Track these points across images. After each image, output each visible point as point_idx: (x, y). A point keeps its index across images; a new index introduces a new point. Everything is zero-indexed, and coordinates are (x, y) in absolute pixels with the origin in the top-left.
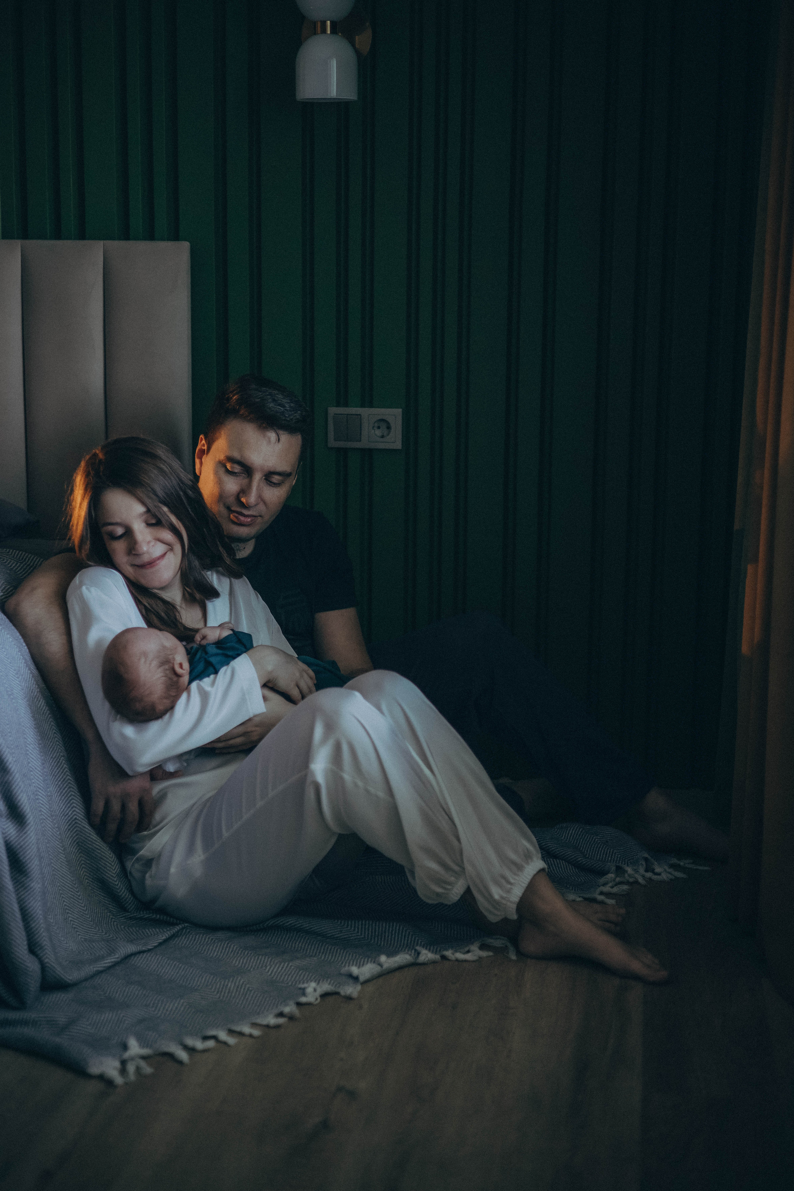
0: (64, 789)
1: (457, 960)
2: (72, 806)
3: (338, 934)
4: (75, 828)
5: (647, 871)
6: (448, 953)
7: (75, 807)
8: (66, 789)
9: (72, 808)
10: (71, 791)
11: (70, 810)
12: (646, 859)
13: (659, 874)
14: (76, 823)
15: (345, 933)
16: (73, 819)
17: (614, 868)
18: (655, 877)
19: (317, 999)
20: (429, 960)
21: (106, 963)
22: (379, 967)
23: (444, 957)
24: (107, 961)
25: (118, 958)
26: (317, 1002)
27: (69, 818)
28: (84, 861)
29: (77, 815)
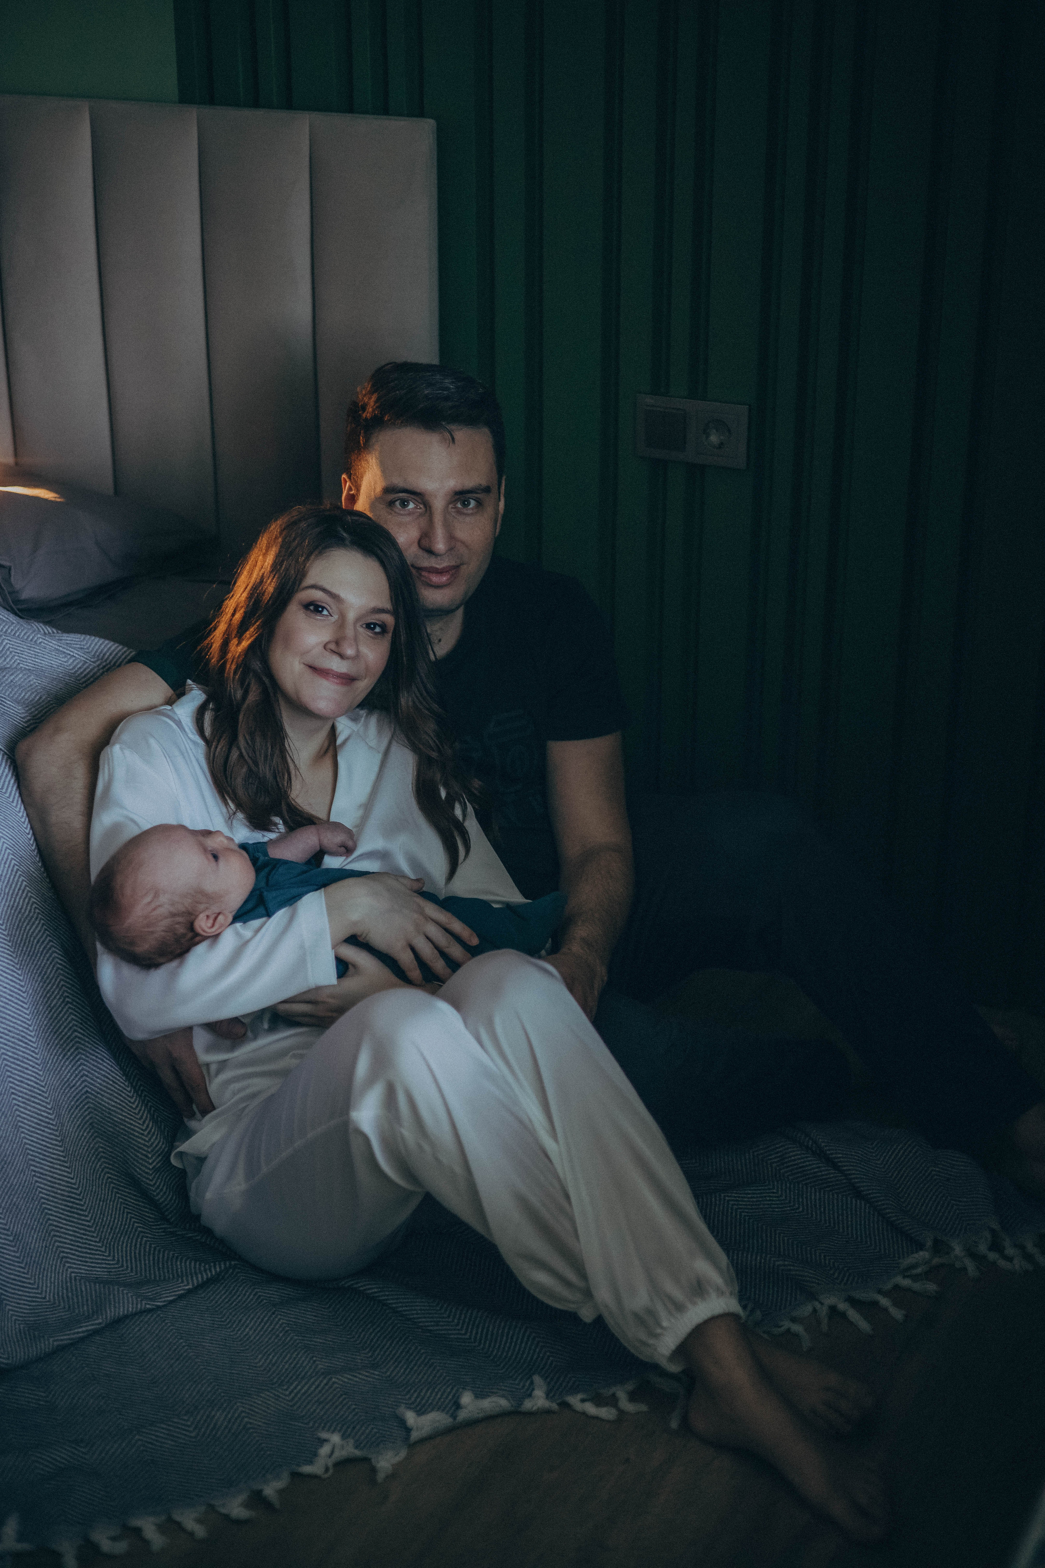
0: (69, 1050)
1: (584, 1413)
2: (82, 1074)
3: (432, 1326)
4: (85, 1105)
5: (990, 1249)
6: (574, 1400)
7: (87, 1076)
8: (72, 1050)
9: (82, 1077)
10: (79, 1053)
11: (79, 1079)
12: (993, 1231)
13: (1010, 1259)
14: (87, 1097)
15: (443, 1326)
16: (83, 1091)
17: (929, 1243)
18: (1002, 1263)
19: (327, 1470)
20: (538, 1409)
21: (78, 1333)
22: (451, 1420)
23: (565, 1405)
24: (80, 1330)
25: (100, 1324)
26: (326, 1476)
27: (77, 1091)
28: (102, 1148)
29: (89, 1087)
